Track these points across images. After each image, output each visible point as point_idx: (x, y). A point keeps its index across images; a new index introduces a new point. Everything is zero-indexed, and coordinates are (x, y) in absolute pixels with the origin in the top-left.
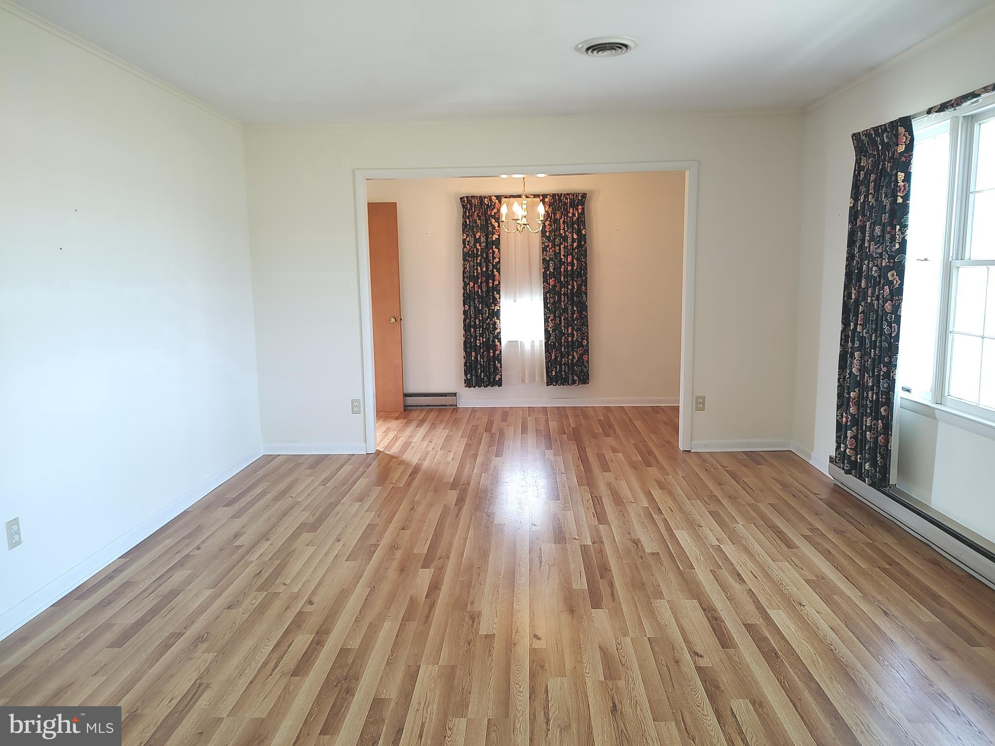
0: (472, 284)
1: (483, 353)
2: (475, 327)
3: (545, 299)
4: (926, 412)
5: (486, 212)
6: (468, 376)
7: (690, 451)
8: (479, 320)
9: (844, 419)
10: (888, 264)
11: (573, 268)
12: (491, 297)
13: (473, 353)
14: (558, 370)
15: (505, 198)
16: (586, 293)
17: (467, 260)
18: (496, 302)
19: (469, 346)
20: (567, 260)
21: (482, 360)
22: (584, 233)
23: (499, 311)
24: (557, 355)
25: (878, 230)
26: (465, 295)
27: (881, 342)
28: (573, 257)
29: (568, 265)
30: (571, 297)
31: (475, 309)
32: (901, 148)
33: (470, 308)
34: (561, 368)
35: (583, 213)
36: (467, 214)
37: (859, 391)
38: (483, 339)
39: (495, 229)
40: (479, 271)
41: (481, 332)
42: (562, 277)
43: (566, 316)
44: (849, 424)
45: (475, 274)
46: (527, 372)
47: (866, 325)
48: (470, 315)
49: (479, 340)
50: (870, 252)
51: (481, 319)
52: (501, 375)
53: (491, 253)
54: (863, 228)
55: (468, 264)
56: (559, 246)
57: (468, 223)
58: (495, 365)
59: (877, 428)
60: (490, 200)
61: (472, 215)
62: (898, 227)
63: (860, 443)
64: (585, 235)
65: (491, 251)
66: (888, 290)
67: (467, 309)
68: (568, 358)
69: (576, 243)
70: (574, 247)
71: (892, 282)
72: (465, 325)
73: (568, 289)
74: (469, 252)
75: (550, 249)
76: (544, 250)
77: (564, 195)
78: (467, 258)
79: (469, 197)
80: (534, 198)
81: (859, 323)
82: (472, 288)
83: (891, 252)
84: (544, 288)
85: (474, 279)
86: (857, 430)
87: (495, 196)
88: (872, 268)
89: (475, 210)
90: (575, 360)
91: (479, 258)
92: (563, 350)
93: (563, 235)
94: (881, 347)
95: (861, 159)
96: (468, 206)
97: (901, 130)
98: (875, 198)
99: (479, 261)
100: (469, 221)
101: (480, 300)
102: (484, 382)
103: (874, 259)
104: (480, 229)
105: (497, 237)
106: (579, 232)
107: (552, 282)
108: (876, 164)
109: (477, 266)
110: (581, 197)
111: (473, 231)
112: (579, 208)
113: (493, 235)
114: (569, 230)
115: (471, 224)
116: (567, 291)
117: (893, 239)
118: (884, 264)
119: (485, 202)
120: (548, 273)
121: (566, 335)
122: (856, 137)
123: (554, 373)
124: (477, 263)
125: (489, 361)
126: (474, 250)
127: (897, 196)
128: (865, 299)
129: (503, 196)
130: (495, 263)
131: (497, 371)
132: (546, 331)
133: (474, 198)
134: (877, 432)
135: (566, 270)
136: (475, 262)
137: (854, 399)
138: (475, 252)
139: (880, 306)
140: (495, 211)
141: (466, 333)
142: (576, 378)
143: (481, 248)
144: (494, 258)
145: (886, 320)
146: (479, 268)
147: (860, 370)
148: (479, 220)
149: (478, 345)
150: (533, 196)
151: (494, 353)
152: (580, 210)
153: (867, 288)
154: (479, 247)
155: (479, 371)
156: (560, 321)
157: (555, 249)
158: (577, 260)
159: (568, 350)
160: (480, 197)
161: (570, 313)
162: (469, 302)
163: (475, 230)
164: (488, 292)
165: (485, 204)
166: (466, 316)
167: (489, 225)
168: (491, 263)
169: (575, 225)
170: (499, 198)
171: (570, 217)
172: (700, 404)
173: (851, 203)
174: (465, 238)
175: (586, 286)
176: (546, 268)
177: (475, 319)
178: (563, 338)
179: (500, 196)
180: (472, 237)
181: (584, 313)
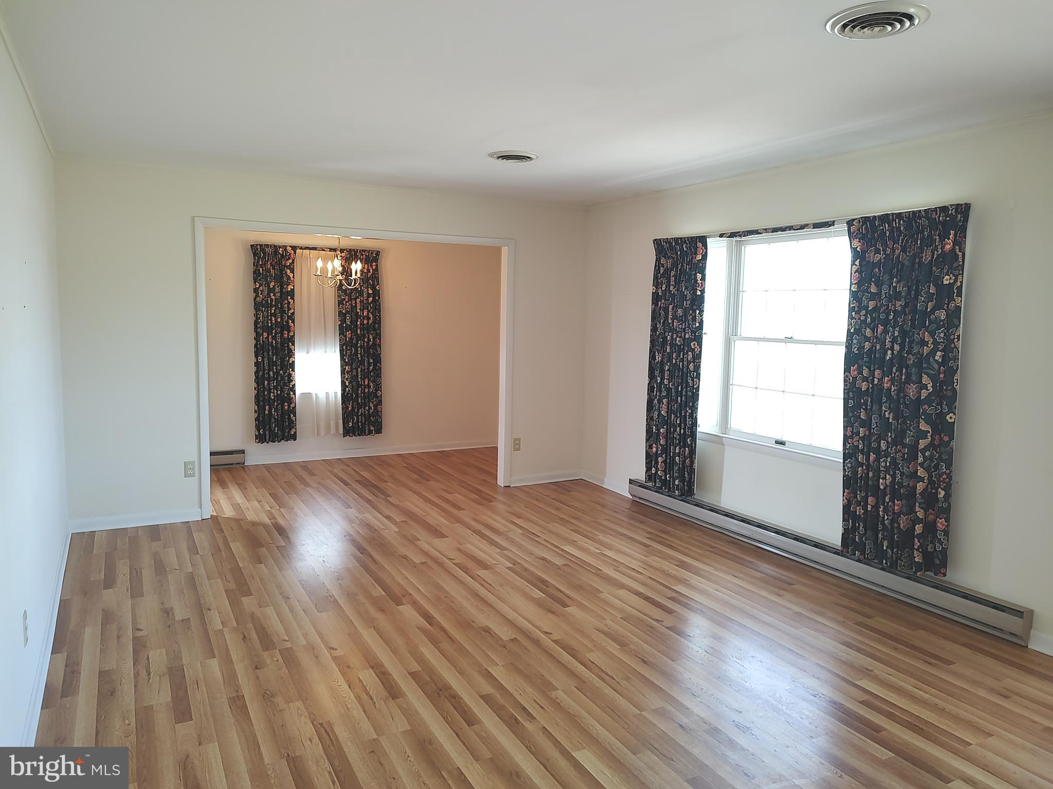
0: (265, 335)
1: (277, 406)
2: (269, 380)
3: (341, 351)
4: (716, 440)
5: (281, 262)
6: (261, 431)
7: (509, 486)
8: (274, 372)
9: (654, 450)
10: (691, 337)
11: (368, 322)
12: (286, 348)
13: (267, 407)
14: (355, 422)
15: (300, 249)
16: (380, 346)
17: (260, 310)
18: (291, 354)
19: (260, 399)
20: (363, 314)
21: (276, 414)
22: (378, 289)
23: (293, 362)
24: (355, 406)
25: (680, 312)
26: (259, 346)
27: (686, 392)
28: (369, 311)
29: (364, 319)
30: (366, 349)
31: (268, 360)
32: (699, 257)
33: (263, 360)
34: (358, 419)
35: (376, 270)
36: (261, 263)
37: (667, 427)
38: (277, 392)
39: (290, 280)
40: (274, 322)
41: (275, 384)
42: (359, 330)
43: (363, 368)
44: (659, 452)
45: (270, 325)
46: (322, 424)
47: (672, 379)
48: (264, 367)
49: (274, 393)
50: (673, 326)
51: (275, 370)
52: (296, 429)
53: (286, 303)
54: (666, 310)
55: (261, 315)
56: (355, 299)
57: (261, 272)
58: (289, 418)
59: (685, 454)
60: (286, 250)
61: (265, 264)
62: (698, 312)
63: (669, 465)
64: (379, 290)
65: (286, 301)
66: (691, 355)
67: (260, 361)
68: (364, 409)
69: (371, 298)
70: (370, 301)
71: (694, 350)
72: (257, 377)
73: (364, 341)
74: (262, 302)
75: (346, 302)
76: (340, 303)
77: (360, 251)
78: (261, 308)
79: (262, 245)
80: (330, 251)
81: (666, 378)
82: (265, 338)
83: (693, 328)
84: (340, 340)
85: (269, 330)
86: (666, 456)
87: (290, 246)
88: (676, 339)
89: (268, 259)
90: (371, 411)
91: (274, 308)
92: (360, 401)
93: (359, 289)
94: (686, 395)
95: (660, 258)
96: (261, 255)
97: (700, 245)
98: (676, 289)
99: (273, 311)
100: (263, 270)
101: (274, 351)
102: (278, 436)
103: (677, 332)
104: (274, 279)
105: (293, 288)
106: (374, 288)
107: (349, 334)
108: (675, 265)
109: (271, 316)
110: (375, 254)
111: (266, 280)
112: (373, 264)
113: (288, 286)
114: (364, 285)
115: (265, 274)
116: (364, 343)
117: (694, 319)
118: (687, 337)
119: (280, 252)
120: (344, 325)
121: (363, 387)
122: (657, 242)
123: (351, 424)
124: (271, 313)
125: (283, 414)
126: (267, 300)
127: (697, 289)
128: (670, 360)
129: (298, 247)
130: (290, 314)
131: (292, 424)
132: (343, 383)
133: (269, 247)
134: (685, 456)
135: (362, 324)
136: (269, 312)
137: (664, 433)
138: (269, 302)
139: (685, 366)
140: (290, 261)
141: (258, 386)
142: (372, 428)
143: (275, 298)
144: (289, 309)
145: (690, 376)
146: (273, 319)
147: (667, 412)
148: (272, 269)
149: (273, 398)
150: (329, 250)
151: (289, 406)
152: (374, 267)
153: (672, 352)
154: (273, 297)
155: (274, 425)
156: (357, 372)
157: (351, 303)
158: (372, 313)
159: (365, 401)
160: (275, 246)
161: (366, 365)
162: (263, 354)
163: (269, 280)
164: (282, 344)
165: (279, 253)
166: (259, 368)
167: (284, 275)
168: (286, 314)
169: (370, 281)
170: (294, 248)
171: (365, 273)
172: (516, 445)
173: (653, 289)
174: (257, 286)
175: (380, 339)
176: (343, 321)
177: (269, 371)
178: (360, 389)
179: (295, 246)
180: (265, 287)
181: (378, 365)
